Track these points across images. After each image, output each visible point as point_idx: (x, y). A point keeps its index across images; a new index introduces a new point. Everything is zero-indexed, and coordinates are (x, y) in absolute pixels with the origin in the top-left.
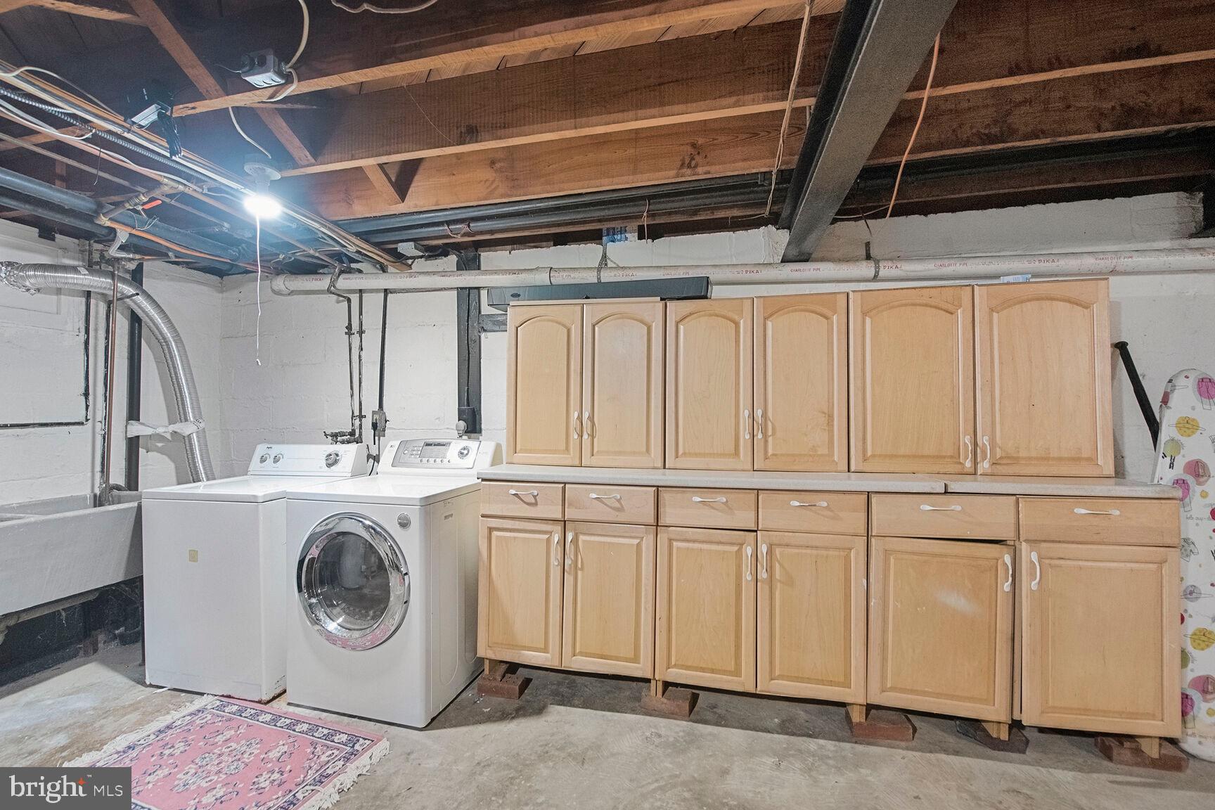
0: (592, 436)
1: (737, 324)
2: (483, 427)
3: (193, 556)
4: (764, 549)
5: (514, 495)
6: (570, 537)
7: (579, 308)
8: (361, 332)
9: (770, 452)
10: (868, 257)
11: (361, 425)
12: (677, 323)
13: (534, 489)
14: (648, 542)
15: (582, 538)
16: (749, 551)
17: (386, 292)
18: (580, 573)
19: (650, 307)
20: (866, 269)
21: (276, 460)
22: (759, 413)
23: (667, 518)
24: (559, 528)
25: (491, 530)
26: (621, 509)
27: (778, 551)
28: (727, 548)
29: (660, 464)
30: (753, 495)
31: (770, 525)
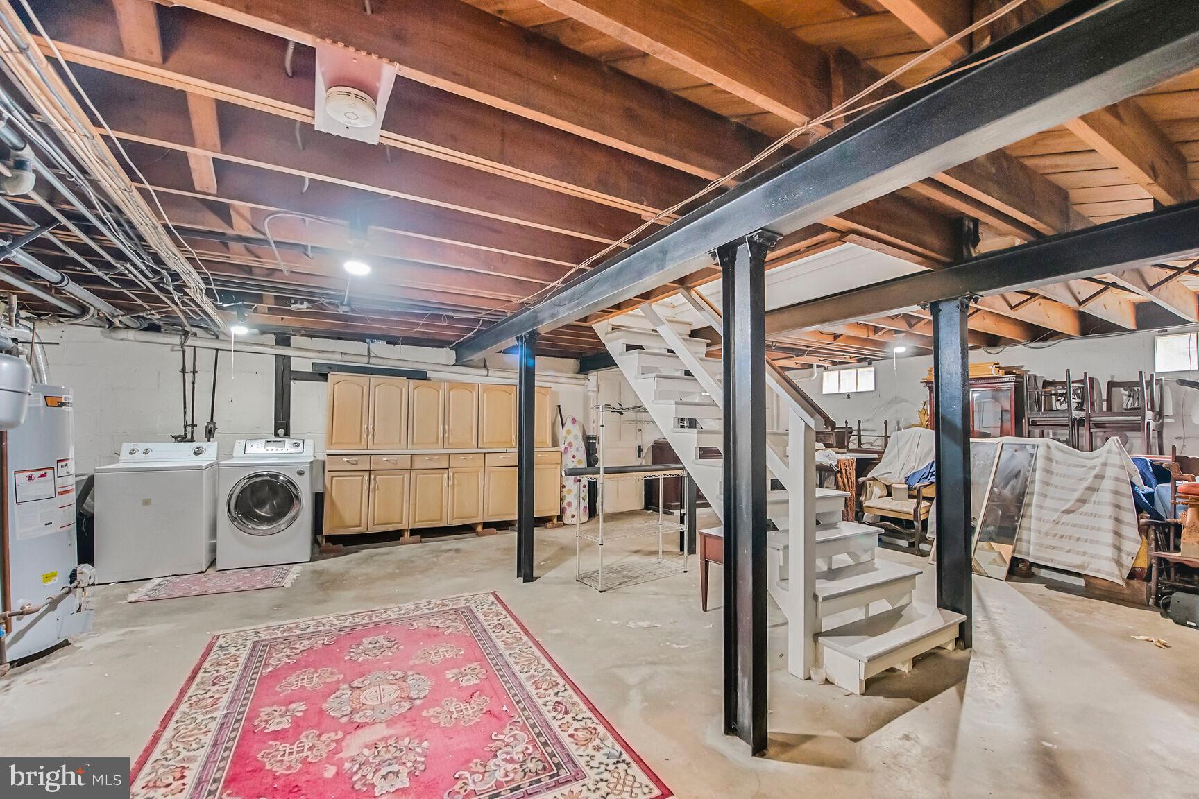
0: (373, 436)
1: (438, 392)
2: (291, 432)
3: (147, 502)
4: (451, 474)
5: (347, 461)
6: (372, 477)
7: (368, 379)
8: (194, 372)
9: (450, 441)
10: (485, 367)
11: (192, 432)
12: (414, 389)
13: (356, 458)
14: (407, 477)
15: (378, 477)
16: (446, 476)
17: (217, 350)
18: (377, 492)
19: (403, 381)
20: (484, 372)
21: (146, 452)
22: (446, 427)
23: (415, 466)
24: (367, 473)
25: (332, 477)
26: (396, 464)
27: (456, 475)
28: (438, 475)
29: (406, 447)
30: (447, 457)
31: (453, 466)
